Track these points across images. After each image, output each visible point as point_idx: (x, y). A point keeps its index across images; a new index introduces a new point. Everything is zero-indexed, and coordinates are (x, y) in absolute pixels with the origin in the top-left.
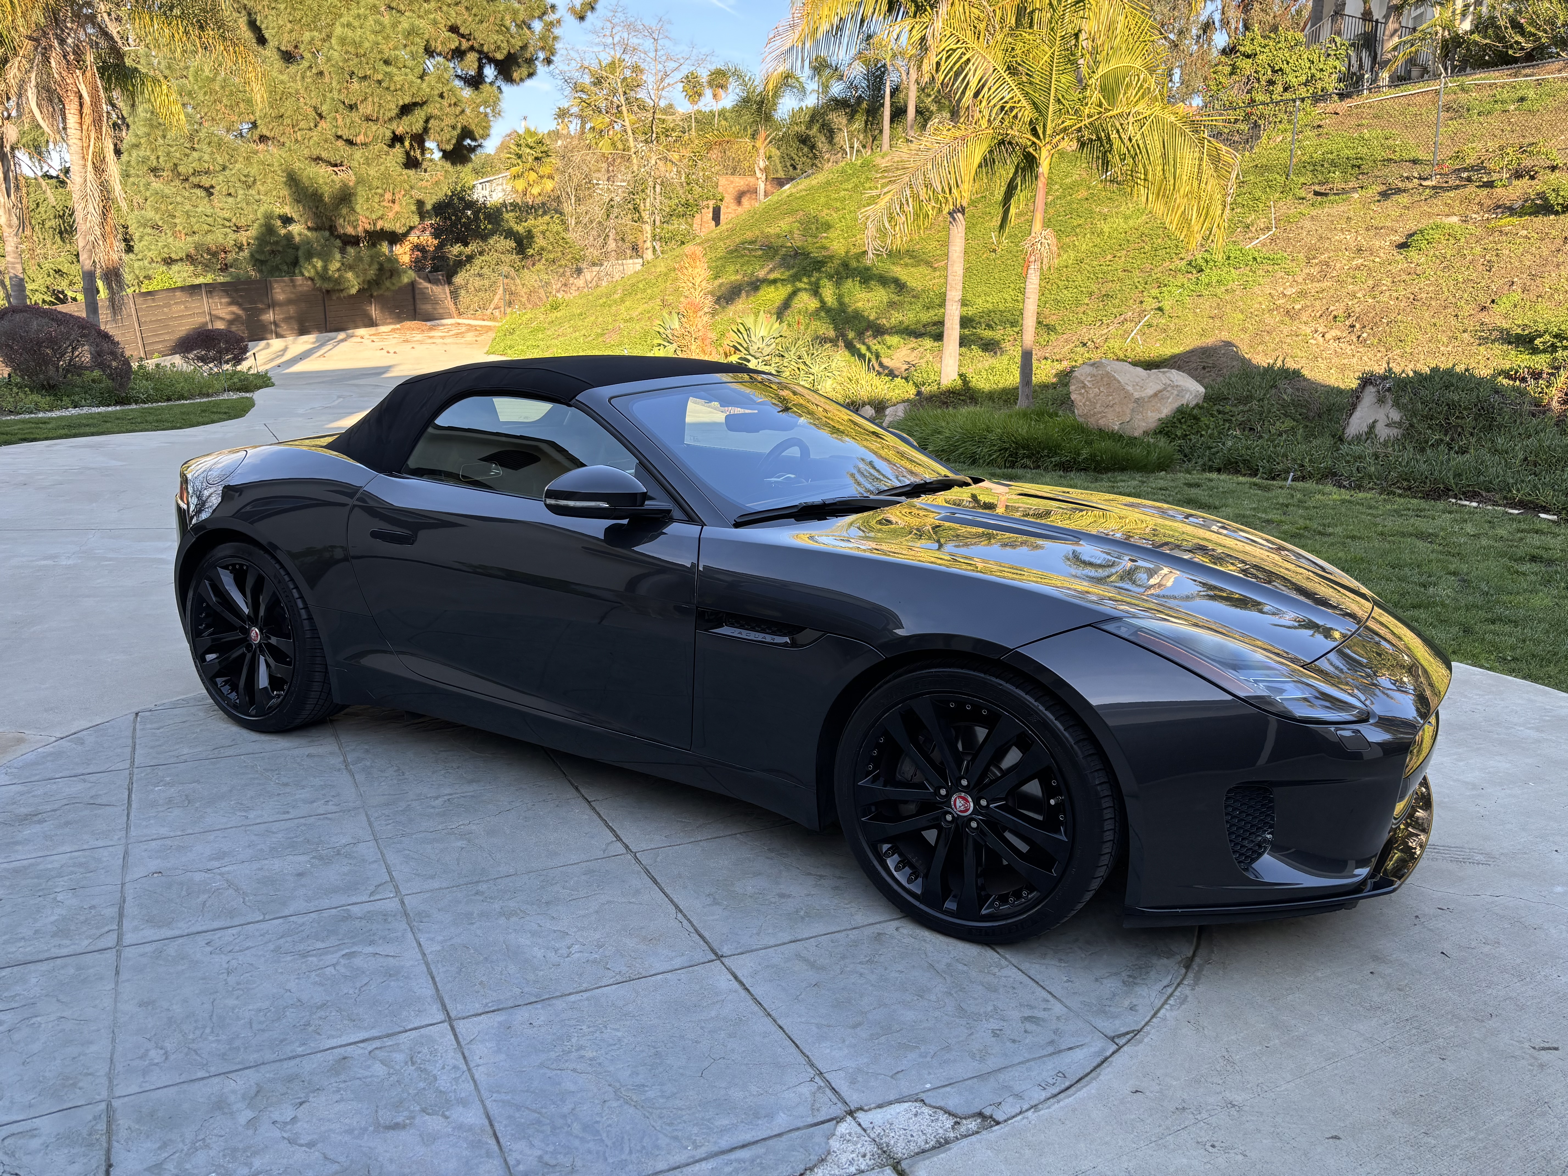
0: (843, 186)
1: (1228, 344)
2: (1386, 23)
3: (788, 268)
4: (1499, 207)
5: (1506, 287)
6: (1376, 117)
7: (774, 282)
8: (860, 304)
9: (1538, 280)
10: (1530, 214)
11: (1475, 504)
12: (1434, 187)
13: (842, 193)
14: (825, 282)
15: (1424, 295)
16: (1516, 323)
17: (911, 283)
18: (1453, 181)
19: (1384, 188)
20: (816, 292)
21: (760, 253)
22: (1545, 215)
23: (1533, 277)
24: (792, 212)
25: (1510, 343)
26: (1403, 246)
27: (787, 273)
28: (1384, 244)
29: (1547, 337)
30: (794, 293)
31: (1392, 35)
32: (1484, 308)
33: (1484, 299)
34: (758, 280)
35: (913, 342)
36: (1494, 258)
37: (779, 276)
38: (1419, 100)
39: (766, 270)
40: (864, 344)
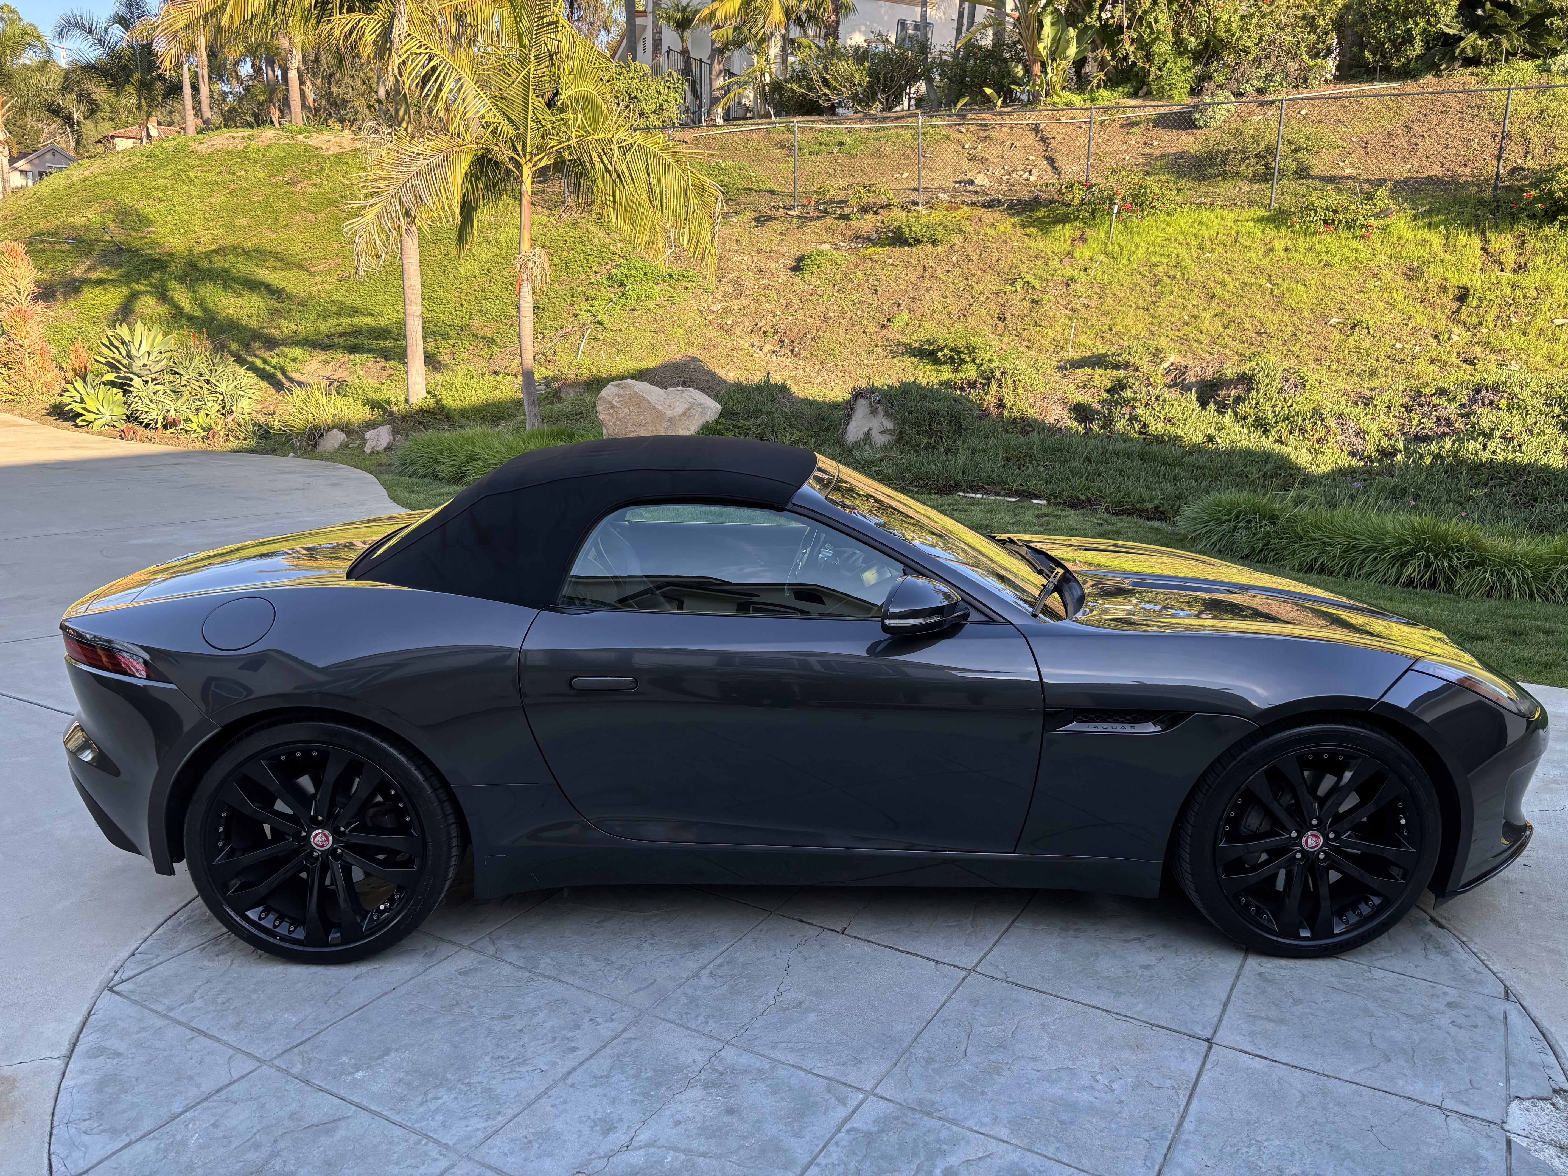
0: (158, 173)
1: (694, 359)
2: (711, 64)
3: (114, 266)
4: (859, 237)
5: (895, 308)
6: (723, 148)
7: (100, 282)
8: (231, 311)
9: (918, 302)
10: (889, 245)
11: (979, 496)
12: (799, 217)
13: (161, 181)
14: (172, 284)
15: (831, 314)
16: (914, 339)
17: (291, 289)
18: (813, 213)
19: (756, 215)
20: (163, 296)
21: (66, 247)
22: (900, 246)
23: (913, 300)
24: (98, 200)
25: (915, 356)
26: (796, 269)
27: (113, 272)
28: (779, 266)
29: (946, 351)
30: (134, 296)
31: (718, 75)
32: (883, 326)
33: (882, 319)
34: (76, 280)
35: (321, 356)
36: (876, 283)
37: (104, 276)
38: (754, 136)
39: (83, 268)
40: (256, 356)
